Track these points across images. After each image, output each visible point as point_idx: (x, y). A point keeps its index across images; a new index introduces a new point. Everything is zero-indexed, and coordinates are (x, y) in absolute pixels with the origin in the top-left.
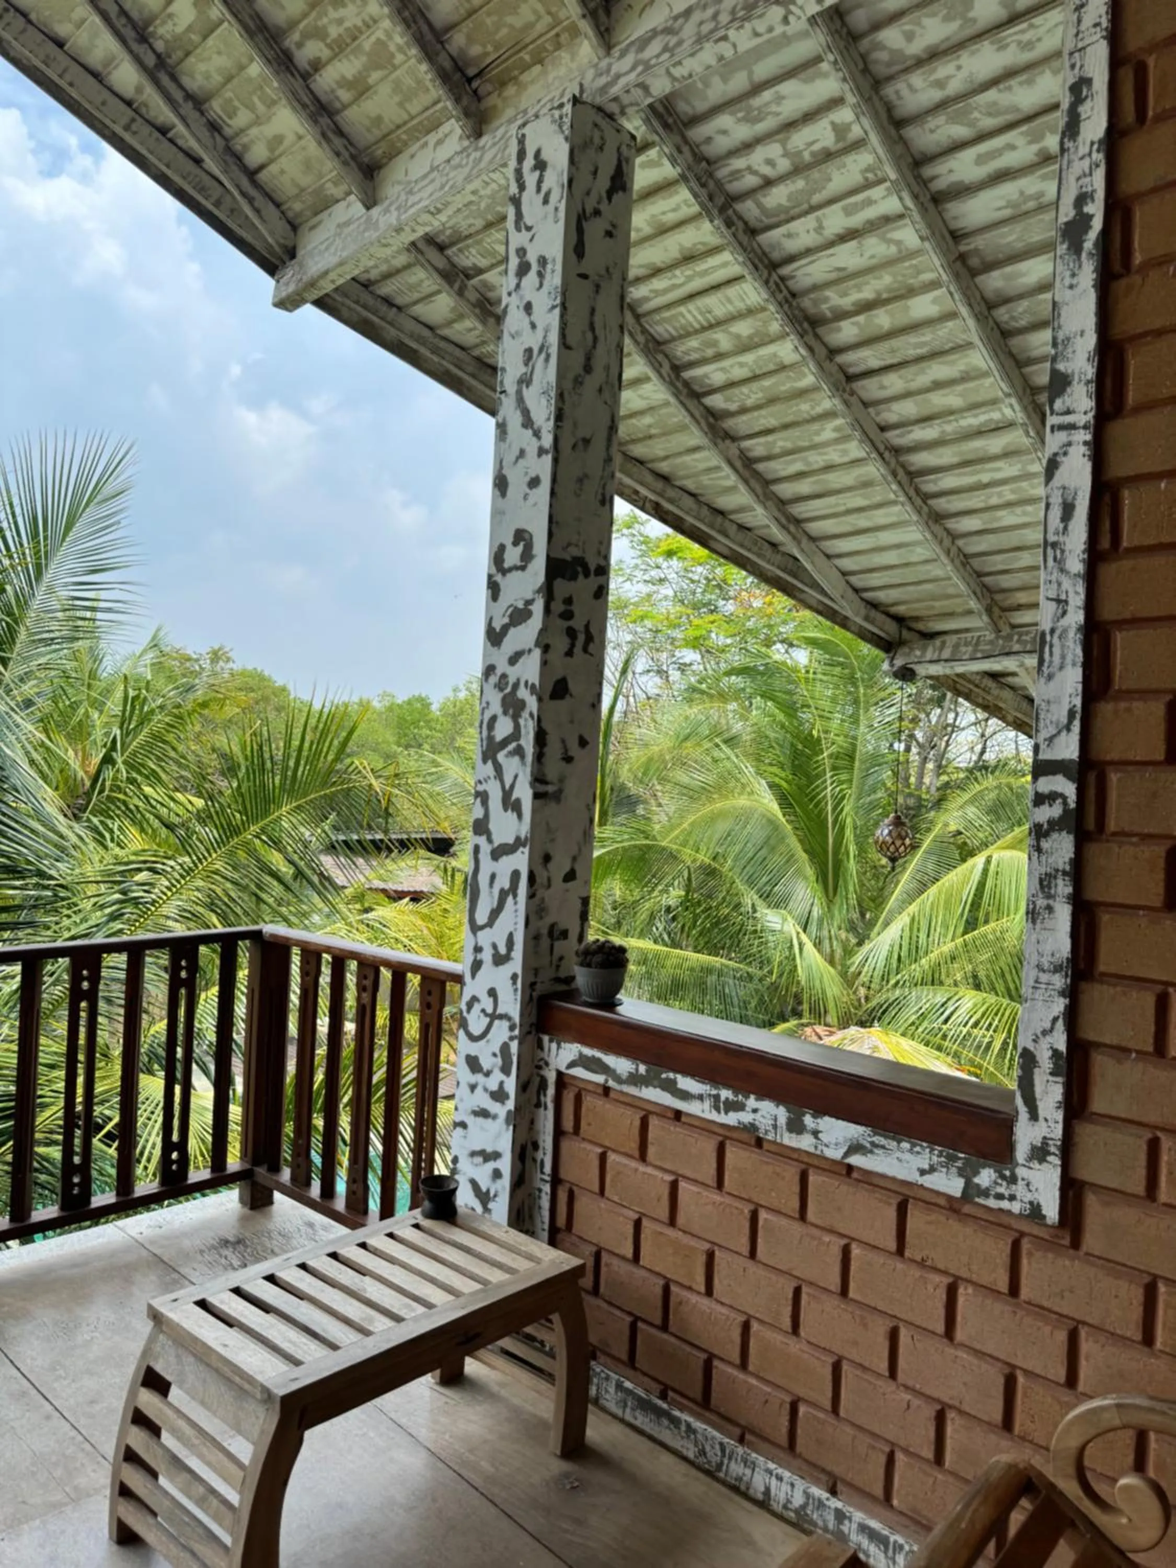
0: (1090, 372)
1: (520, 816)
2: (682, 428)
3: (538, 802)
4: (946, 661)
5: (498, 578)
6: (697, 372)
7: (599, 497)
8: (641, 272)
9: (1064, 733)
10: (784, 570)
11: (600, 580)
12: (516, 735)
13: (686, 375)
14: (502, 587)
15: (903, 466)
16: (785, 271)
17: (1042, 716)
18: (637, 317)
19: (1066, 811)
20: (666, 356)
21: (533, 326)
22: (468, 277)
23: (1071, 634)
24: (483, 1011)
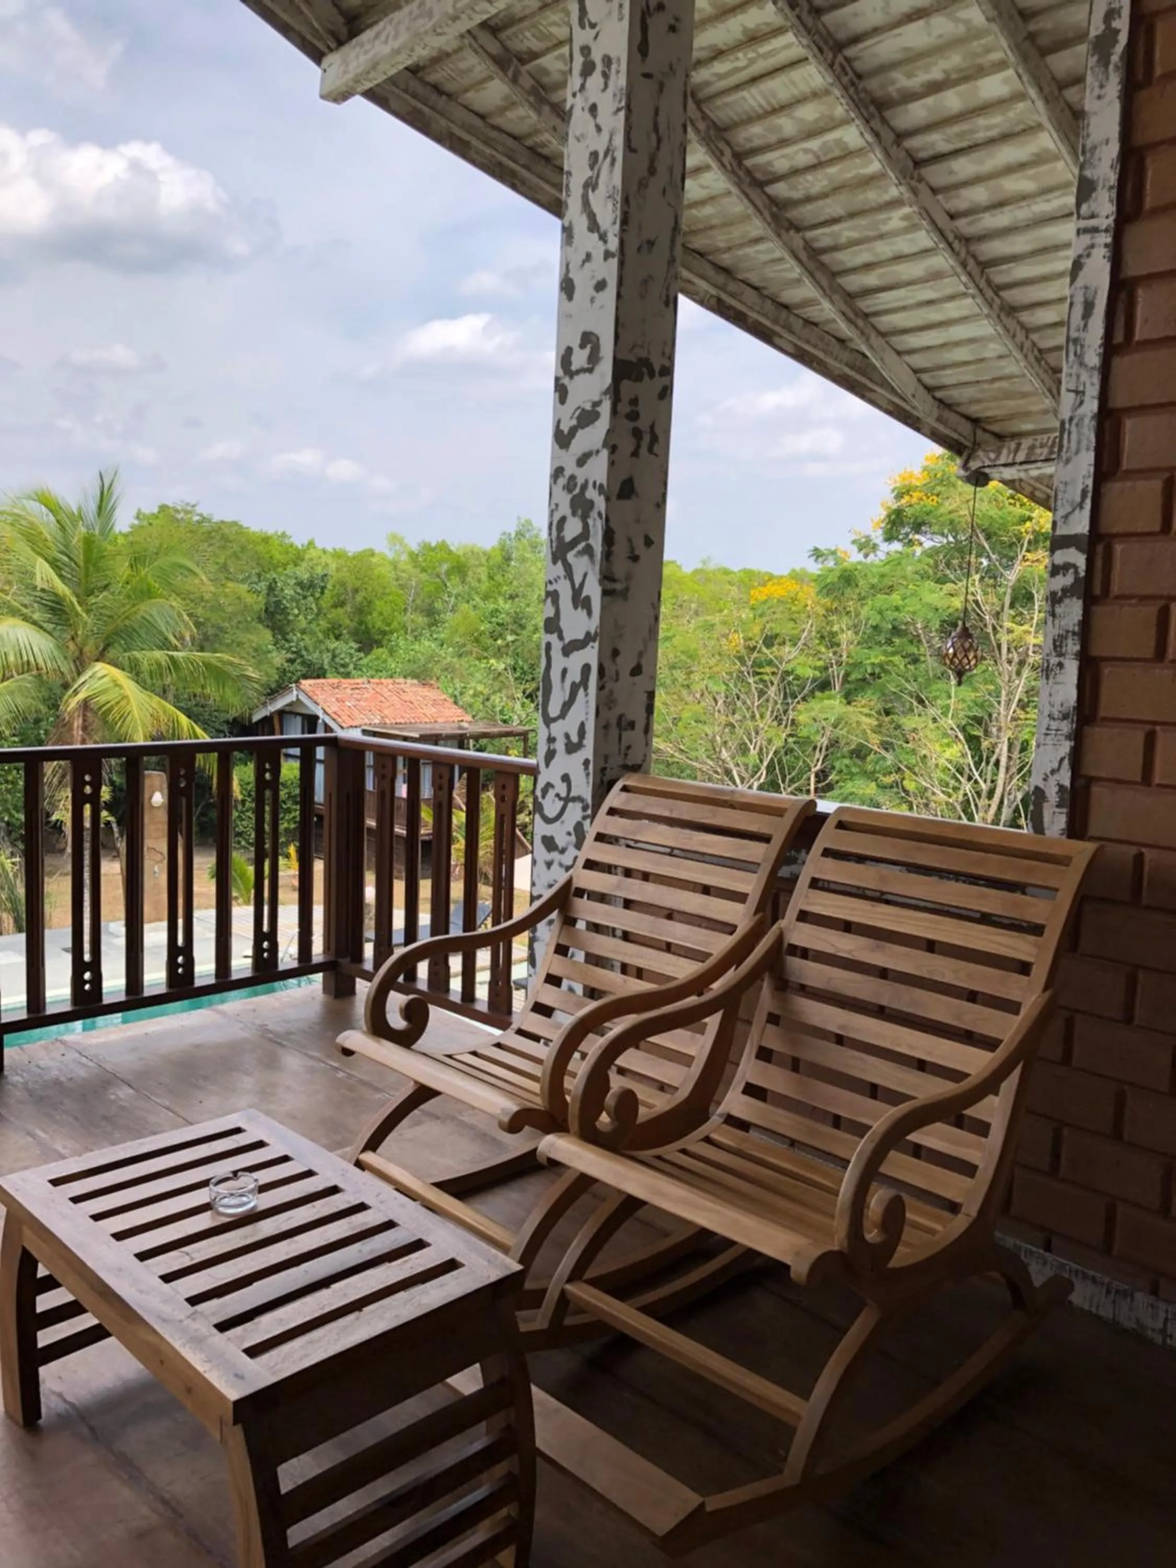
0: (1113, 178)
1: (590, 613)
2: (746, 218)
3: (608, 598)
4: (1021, 463)
5: (566, 381)
6: (761, 159)
7: (664, 298)
8: (703, 55)
9: (1077, 512)
10: (852, 368)
11: (665, 380)
12: (585, 534)
13: (749, 163)
14: (569, 389)
15: (974, 257)
16: (850, 52)
17: (1060, 497)
18: (698, 103)
19: (1077, 579)
20: (728, 143)
21: (599, 129)
22: (523, 61)
23: (1087, 421)
24: (557, 795)
